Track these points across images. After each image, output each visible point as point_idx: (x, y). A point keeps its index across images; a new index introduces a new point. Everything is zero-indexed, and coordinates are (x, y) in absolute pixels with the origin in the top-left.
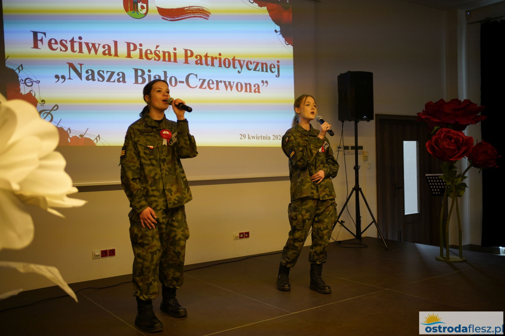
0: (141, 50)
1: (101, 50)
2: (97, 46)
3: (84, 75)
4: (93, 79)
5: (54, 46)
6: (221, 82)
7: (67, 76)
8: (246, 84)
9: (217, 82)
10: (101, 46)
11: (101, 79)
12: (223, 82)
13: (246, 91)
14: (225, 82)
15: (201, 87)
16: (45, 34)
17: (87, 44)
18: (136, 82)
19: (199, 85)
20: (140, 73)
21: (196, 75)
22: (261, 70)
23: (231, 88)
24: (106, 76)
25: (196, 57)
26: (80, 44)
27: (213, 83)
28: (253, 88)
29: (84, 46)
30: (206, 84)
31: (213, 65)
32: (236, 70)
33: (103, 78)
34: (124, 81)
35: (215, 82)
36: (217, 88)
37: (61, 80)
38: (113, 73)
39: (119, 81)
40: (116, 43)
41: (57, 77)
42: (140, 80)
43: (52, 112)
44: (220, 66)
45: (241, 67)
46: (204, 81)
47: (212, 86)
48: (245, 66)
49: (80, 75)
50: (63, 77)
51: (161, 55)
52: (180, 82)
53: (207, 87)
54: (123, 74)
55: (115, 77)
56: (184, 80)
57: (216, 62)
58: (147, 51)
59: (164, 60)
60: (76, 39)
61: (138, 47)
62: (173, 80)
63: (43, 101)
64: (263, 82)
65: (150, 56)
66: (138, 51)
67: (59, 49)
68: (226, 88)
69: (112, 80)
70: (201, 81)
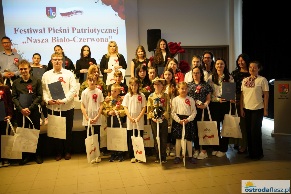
0: (54, 30)
1: (38, 31)
2: (37, 30)
3: (33, 41)
4: (36, 42)
5: (22, 32)
6: (89, 39)
7: (27, 42)
8: (101, 39)
9: (87, 39)
10: (38, 30)
11: (39, 42)
12: (90, 39)
13: (101, 41)
14: (91, 39)
15: (80, 41)
16: (18, 28)
17: (33, 30)
18: (53, 42)
19: (79, 41)
20: (54, 38)
21: (78, 37)
22: (108, 32)
23: (94, 41)
24: (41, 41)
25: (78, 30)
26: (31, 30)
27: (85, 39)
28: (105, 40)
29: (32, 31)
30: (82, 40)
31: (85, 32)
32: (96, 33)
33: (40, 41)
34: (48, 42)
35: (86, 39)
36: (88, 41)
37: (25, 43)
38: (43, 39)
39: (46, 42)
40: (44, 28)
41: (23, 42)
42: (54, 41)
43: (22, 54)
44: (89, 32)
45: (99, 32)
46: (81, 39)
47: (85, 41)
48: (100, 31)
49: (31, 41)
50: (25, 42)
51: (62, 31)
52: (71, 40)
53: (83, 41)
54: (48, 39)
55: (44, 41)
56: (72, 39)
57: (87, 31)
58: (56, 30)
59: (64, 32)
60: (29, 29)
61: (53, 29)
62: (68, 40)
63: (19, 51)
64: (109, 37)
65: (58, 32)
66: (53, 30)
67: (23, 33)
68: (92, 41)
69: (43, 42)
70: (80, 39)
